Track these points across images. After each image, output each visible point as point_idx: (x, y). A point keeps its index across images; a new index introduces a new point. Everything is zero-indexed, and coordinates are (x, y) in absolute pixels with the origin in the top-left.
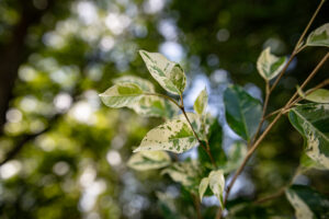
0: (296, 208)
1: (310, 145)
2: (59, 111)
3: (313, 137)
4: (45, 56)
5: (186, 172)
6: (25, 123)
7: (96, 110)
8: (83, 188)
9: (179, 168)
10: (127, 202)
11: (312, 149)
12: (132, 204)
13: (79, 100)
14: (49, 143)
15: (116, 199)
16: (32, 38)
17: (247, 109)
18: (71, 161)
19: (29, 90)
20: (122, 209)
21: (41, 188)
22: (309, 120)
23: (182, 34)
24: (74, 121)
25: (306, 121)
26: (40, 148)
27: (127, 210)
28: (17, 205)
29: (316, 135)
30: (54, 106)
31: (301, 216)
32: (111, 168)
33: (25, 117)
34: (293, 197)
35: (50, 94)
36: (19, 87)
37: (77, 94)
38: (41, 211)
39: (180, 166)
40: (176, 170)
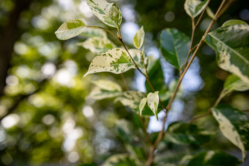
0: (220, 122)
1: (222, 59)
2: (46, 77)
3: (225, 53)
4: (34, 35)
5: (133, 99)
6: (21, 86)
7: (74, 75)
8: (66, 134)
9: (128, 96)
10: (98, 144)
11: (223, 62)
12: (102, 145)
13: (61, 68)
14: (39, 101)
15: (90, 142)
16: (24, 21)
17: (179, 46)
18: (56, 114)
19: (23, 61)
20: (94, 149)
21: (34, 134)
22: (222, 40)
23: (139, 15)
24: (57, 84)
25: (220, 42)
26: (33, 105)
27: (99, 150)
28: (17, 147)
29: (228, 51)
30: (42, 72)
31: (223, 128)
32: (86, 119)
33: (20, 82)
34: (217, 114)
35: (39, 64)
36: (15, 59)
37: (59, 64)
38: (35, 151)
39: (128, 94)
40: (125, 97)
